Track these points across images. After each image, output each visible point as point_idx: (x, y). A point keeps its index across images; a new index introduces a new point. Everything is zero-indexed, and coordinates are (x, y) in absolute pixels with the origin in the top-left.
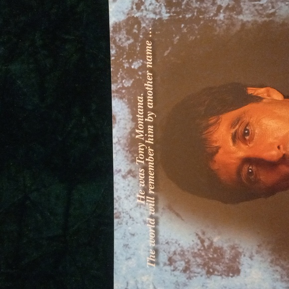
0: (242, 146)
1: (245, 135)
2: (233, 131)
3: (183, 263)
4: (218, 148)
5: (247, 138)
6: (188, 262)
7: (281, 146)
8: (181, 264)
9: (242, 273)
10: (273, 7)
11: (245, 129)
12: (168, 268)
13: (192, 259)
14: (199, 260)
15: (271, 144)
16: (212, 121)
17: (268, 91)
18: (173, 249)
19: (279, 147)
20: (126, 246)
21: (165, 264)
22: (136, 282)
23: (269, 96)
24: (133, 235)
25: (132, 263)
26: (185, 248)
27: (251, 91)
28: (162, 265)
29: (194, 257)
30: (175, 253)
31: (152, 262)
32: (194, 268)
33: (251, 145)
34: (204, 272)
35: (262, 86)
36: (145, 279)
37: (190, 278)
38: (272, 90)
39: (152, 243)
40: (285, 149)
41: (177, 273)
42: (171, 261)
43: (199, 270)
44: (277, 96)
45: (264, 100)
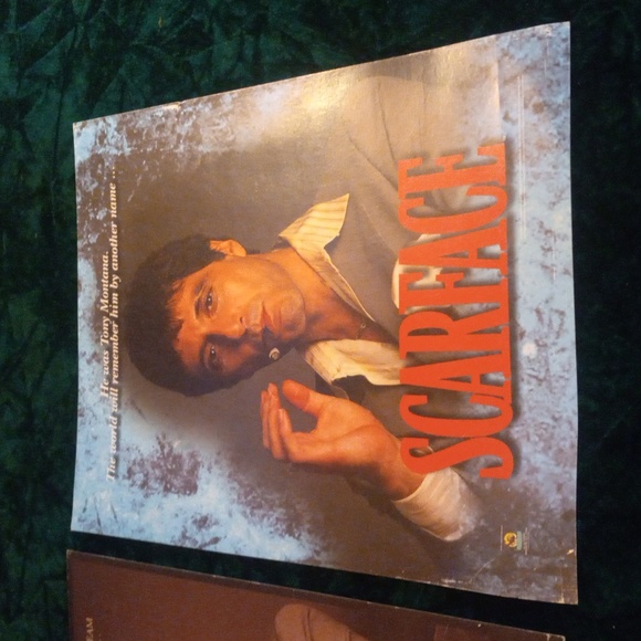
0: (206, 319)
1: (208, 303)
2: (196, 298)
3: (141, 475)
4: (181, 322)
5: (210, 307)
6: (146, 475)
7: (244, 319)
8: (139, 477)
9: (199, 491)
10: (233, 133)
11: (209, 297)
12: (127, 482)
13: (151, 471)
14: (157, 472)
15: (234, 316)
16: (177, 286)
17: (231, 244)
18: (133, 457)
19: (241, 320)
20: (88, 452)
21: (124, 477)
22: (95, 499)
23: (231, 251)
24: (95, 438)
25: (92, 475)
26: (145, 456)
27: (214, 245)
28: (121, 478)
29: (153, 468)
30: (134, 463)
31: (111, 474)
32: (152, 483)
33: (214, 317)
34: (161, 488)
35: (224, 239)
36: (103, 495)
37: (147, 496)
38: (234, 243)
39: (112, 449)
40: (248, 322)
41: (135, 489)
42: (130, 473)
43: (157, 486)
44: (240, 251)
45: (227, 258)
